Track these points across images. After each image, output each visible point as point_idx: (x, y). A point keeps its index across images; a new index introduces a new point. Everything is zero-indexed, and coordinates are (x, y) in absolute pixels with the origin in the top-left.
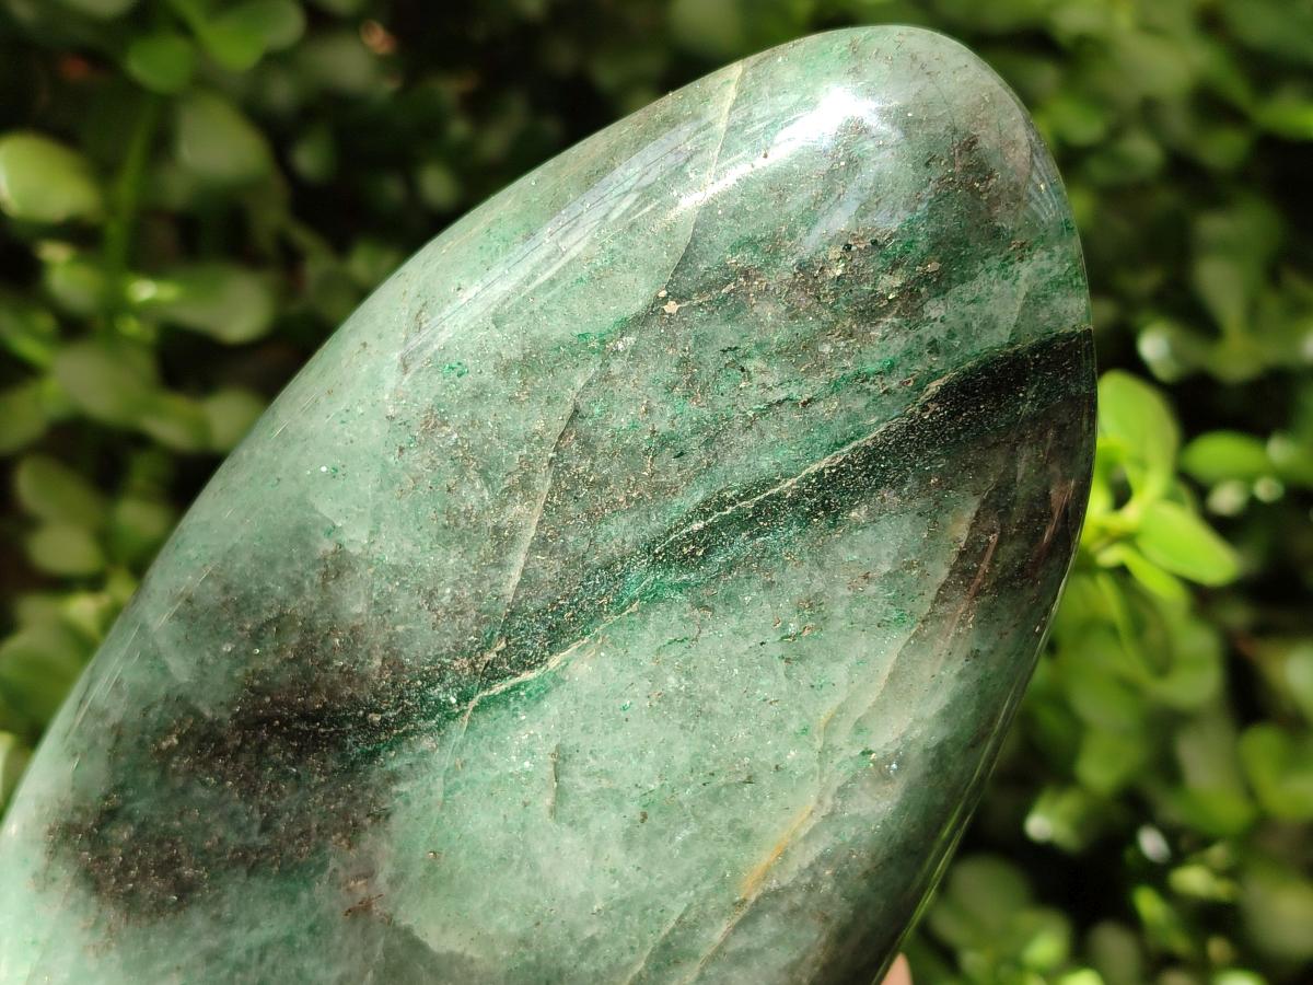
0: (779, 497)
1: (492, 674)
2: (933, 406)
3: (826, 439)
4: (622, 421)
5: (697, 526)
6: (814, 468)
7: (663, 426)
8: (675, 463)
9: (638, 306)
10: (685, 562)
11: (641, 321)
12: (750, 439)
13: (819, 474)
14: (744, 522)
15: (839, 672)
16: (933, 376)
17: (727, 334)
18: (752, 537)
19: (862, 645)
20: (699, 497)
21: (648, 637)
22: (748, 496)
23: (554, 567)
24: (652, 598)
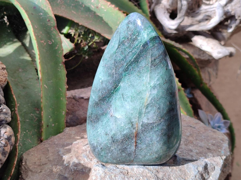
0: (132, 61)
1: (115, 88)
2: (142, 48)
3: (134, 54)
4: (118, 59)
5: (126, 67)
6: (134, 57)
7: (121, 58)
8: (123, 61)
9: (117, 47)
10: (127, 71)
11: (118, 49)
12: (128, 57)
13: (135, 58)
14: (130, 65)
15: (144, 78)
16: (141, 45)
17: (124, 47)
18: (131, 66)
19: (145, 74)
20: (126, 64)
21: (126, 79)
22: (129, 62)
23: (117, 75)
24: (125, 75)
